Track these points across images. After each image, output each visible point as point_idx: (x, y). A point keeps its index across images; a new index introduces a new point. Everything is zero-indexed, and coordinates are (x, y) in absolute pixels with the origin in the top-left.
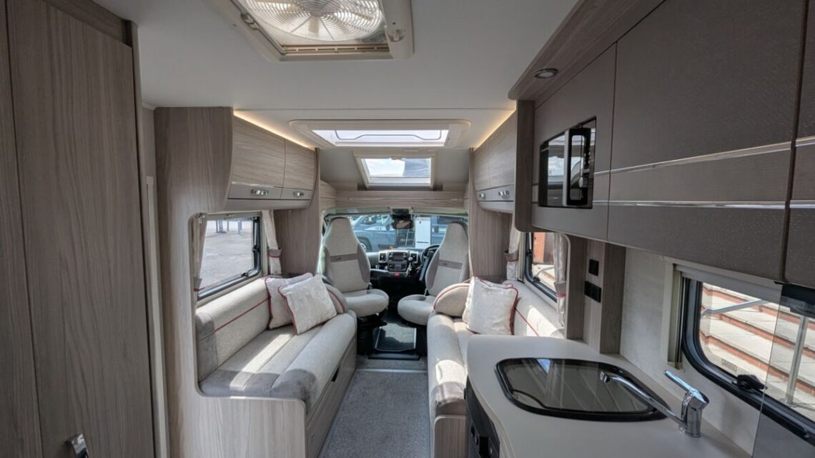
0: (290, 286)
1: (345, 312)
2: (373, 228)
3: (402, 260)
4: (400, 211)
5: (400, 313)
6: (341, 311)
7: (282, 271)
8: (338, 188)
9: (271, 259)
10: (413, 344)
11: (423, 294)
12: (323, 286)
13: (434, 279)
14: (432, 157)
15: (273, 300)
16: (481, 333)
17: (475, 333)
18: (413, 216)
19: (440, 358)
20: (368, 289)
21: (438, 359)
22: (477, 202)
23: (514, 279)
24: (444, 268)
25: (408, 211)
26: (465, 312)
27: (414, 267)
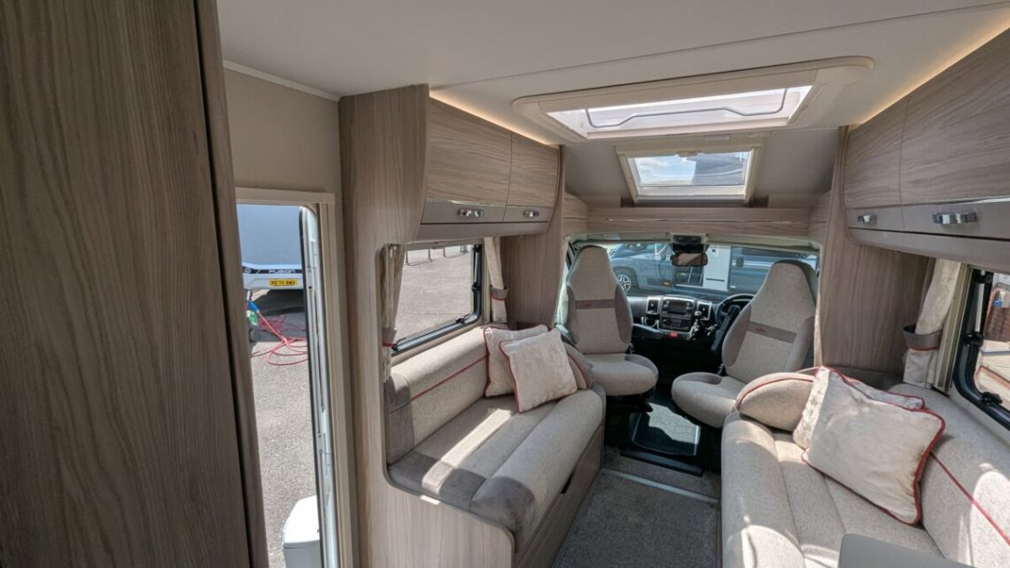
0: (516, 342)
1: (590, 387)
2: (642, 257)
3: (683, 314)
4: (687, 238)
5: (674, 398)
6: (584, 385)
7: (508, 318)
8: (592, 205)
9: (494, 301)
10: (692, 445)
11: (716, 373)
12: (561, 347)
13: (737, 352)
14: (755, 148)
15: (491, 359)
16: (839, 480)
17: (823, 475)
18: (707, 246)
19: (750, 518)
20: (628, 352)
21: (747, 519)
22: (848, 231)
23: (922, 385)
24: (759, 337)
25: (699, 239)
26: (800, 427)
27: (703, 326)
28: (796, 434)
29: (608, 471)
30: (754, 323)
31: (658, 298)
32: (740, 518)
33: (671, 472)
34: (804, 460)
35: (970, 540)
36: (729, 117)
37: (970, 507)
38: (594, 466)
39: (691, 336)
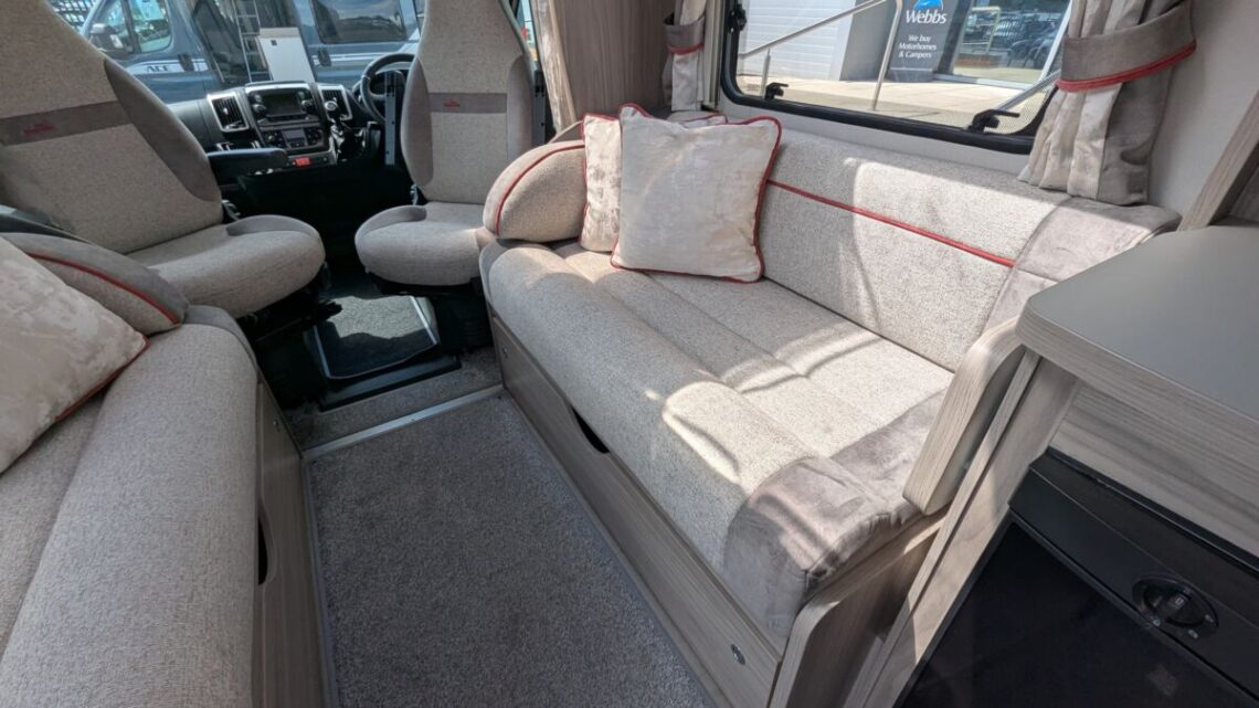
3: (299, 115)
10: (424, 332)
11: (411, 203)
13: (430, 155)
16: (668, 269)
17: (649, 272)
20: (226, 219)
26: (589, 222)
27: (350, 131)
28: (586, 236)
29: (317, 452)
30: (438, 97)
31: (231, 93)
32: (643, 400)
33: (416, 388)
34: (617, 267)
37: (850, 219)
38: (285, 462)
39: (335, 156)
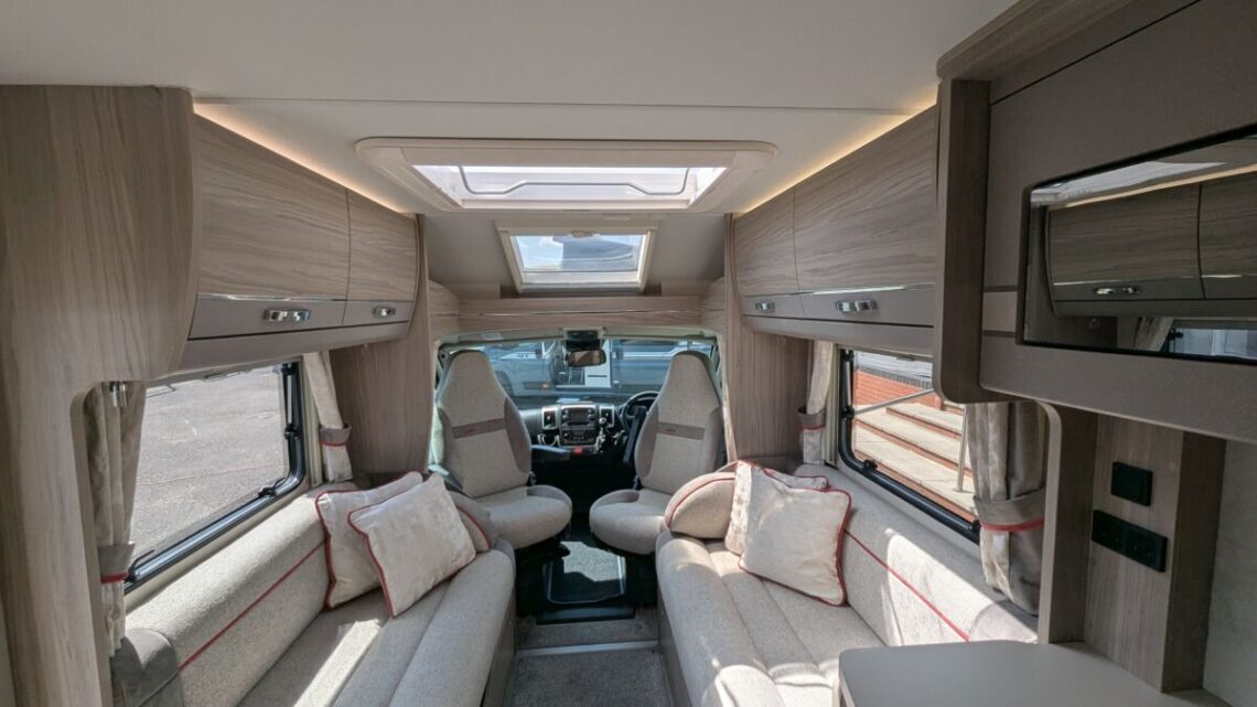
0: (376, 509)
1: (492, 546)
3: (585, 423)
4: (582, 333)
5: (594, 530)
6: (484, 545)
7: (354, 471)
8: (464, 296)
9: (327, 449)
10: (615, 583)
11: (631, 488)
12: (447, 498)
13: (650, 459)
14: (651, 231)
15: (334, 544)
16: (777, 580)
17: (761, 578)
18: (604, 341)
19: (719, 660)
20: (529, 484)
21: (715, 663)
22: (744, 318)
23: (818, 462)
24: (669, 437)
25: (595, 333)
26: (730, 531)
27: (609, 435)
28: (728, 540)
29: (526, 653)
30: (663, 424)
31: (554, 409)
32: (708, 663)
33: (600, 625)
34: (741, 568)
35: (893, 607)
36: (631, 194)
37: (886, 574)
38: (509, 654)
39: (597, 449)
